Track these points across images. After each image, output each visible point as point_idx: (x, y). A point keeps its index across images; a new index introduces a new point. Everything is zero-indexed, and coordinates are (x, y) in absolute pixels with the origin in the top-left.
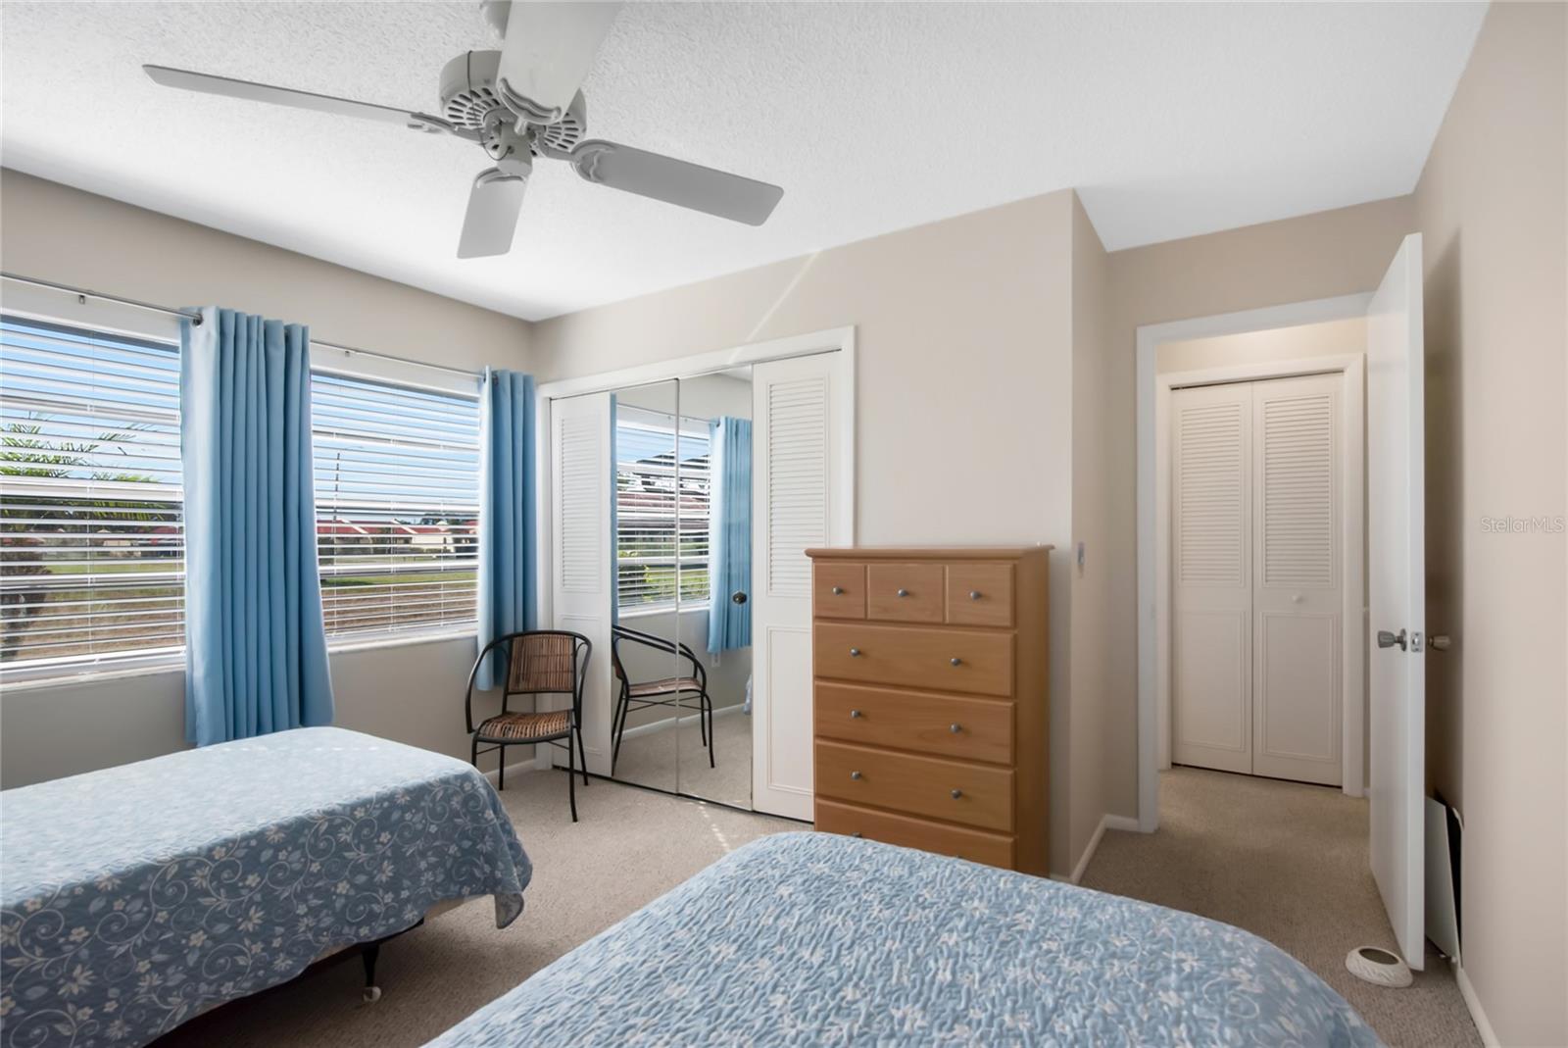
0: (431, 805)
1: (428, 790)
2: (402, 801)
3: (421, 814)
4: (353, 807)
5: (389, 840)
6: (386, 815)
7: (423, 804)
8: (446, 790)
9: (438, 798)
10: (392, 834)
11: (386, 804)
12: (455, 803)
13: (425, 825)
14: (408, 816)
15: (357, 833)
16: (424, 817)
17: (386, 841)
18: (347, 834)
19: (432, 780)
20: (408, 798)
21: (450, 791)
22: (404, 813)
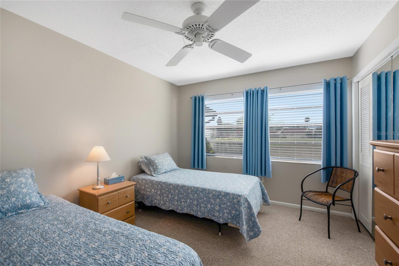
0: (229, 198)
1: (229, 194)
2: (222, 194)
3: (226, 199)
4: (213, 191)
5: (219, 201)
6: (219, 195)
7: (227, 197)
8: (233, 197)
9: (231, 197)
10: (220, 200)
11: (219, 193)
12: (235, 201)
13: (227, 202)
14: (223, 198)
15: (213, 196)
16: (227, 200)
17: (218, 201)
18: (211, 195)
19: (231, 193)
20: (224, 194)
21: (234, 197)
22: (223, 197)
